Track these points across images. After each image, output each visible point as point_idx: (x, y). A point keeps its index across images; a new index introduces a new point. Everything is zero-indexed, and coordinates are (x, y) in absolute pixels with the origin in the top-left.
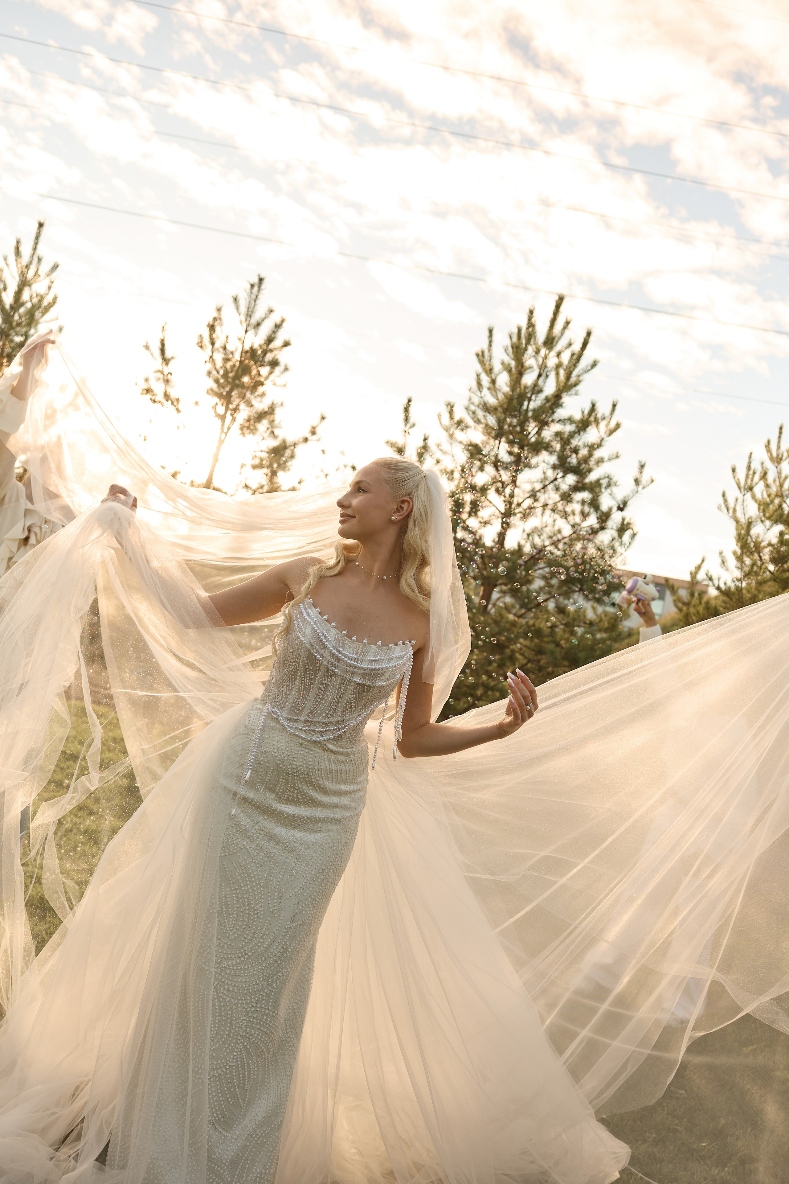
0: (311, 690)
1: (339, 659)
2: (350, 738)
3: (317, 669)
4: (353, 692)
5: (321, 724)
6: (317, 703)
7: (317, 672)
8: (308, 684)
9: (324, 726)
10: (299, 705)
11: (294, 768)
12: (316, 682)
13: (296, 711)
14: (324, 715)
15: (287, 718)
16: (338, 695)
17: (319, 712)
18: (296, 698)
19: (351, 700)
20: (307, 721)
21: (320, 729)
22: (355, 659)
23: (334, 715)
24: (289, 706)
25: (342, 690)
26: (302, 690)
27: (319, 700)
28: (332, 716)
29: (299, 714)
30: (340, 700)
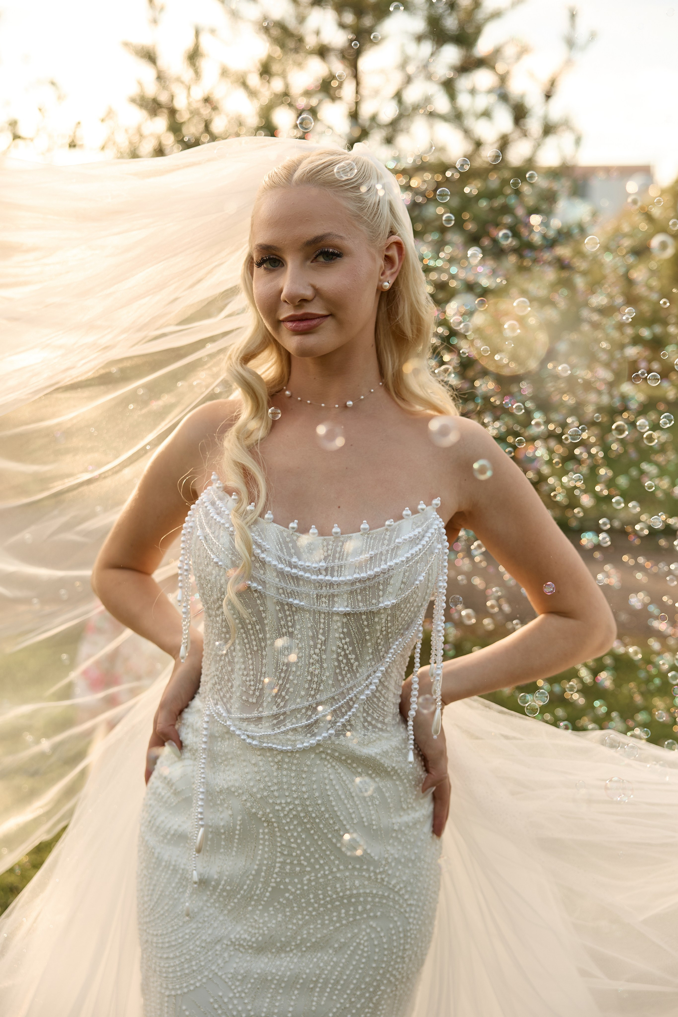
0: (264, 653)
1: (297, 577)
2: (369, 719)
3: (261, 608)
4: (343, 633)
5: (304, 711)
6: (283, 675)
7: (264, 615)
8: (254, 643)
9: (309, 713)
10: (253, 688)
11: (278, 810)
12: (268, 636)
13: (250, 700)
14: (303, 693)
15: (242, 720)
16: (315, 647)
17: (291, 690)
18: (243, 675)
19: (343, 650)
20: (275, 716)
21: (304, 722)
22: (326, 569)
23: (322, 688)
24: (238, 694)
25: (320, 636)
26: (250, 656)
27: (285, 668)
28: (318, 690)
29: (258, 704)
30: (324, 657)
